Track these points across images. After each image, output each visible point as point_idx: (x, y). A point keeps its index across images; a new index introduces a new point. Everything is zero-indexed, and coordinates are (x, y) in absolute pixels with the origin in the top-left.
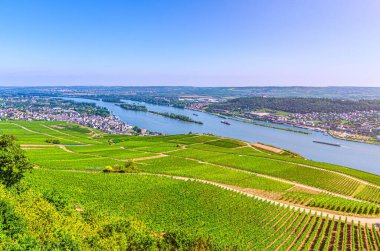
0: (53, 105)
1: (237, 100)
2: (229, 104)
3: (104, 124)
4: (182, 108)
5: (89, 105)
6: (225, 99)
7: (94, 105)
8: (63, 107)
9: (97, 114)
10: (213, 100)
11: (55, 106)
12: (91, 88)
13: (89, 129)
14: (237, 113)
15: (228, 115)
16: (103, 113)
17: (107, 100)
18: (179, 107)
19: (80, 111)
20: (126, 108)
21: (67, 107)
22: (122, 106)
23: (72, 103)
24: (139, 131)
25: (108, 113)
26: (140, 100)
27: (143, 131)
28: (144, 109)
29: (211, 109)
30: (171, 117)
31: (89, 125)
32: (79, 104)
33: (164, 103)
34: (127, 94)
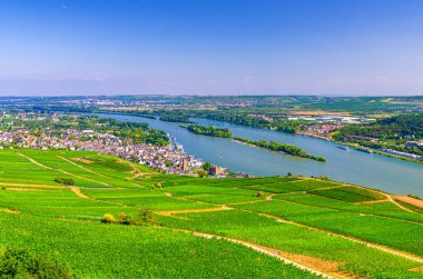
0: (83, 126)
1: (393, 120)
2: (376, 127)
3: (156, 158)
4: (293, 132)
5: (138, 126)
6: (372, 119)
7: (145, 127)
8: (98, 130)
9: (148, 141)
10: (349, 120)
11: (86, 127)
12: (145, 99)
13: (132, 165)
14: (393, 143)
15: (375, 147)
16: (156, 139)
17: (168, 118)
18: (287, 131)
19: (123, 136)
20: (197, 133)
21: (104, 130)
22: (190, 129)
23: (113, 123)
24: (212, 171)
25: (166, 139)
26: (222, 119)
27: (220, 170)
28: (225, 134)
29: (344, 135)
30: (271, 148)
31: (134, 159)
32: (122, 126)
33: (261, 124)
34: (202, 108)
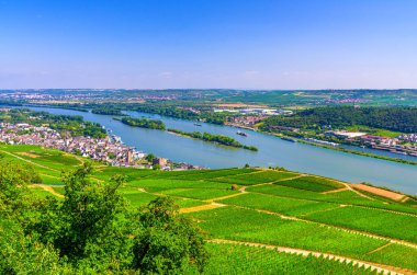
0: (16, 119)
1: (312, 112)
2: (298, 118)
3: (98, 151)
4: (221, 124)
5: (72, 119)
6: (289, 110)
7: (80, 120)
8: (33, 123)
9: (86, 134)
10: (269, 112)
11: (20, 121)
12: (73, 92)
13: (78, 158)
14: (312, 132)
15: (297, 136)
16: (94, 132)
17: (100, 111)
18: (215, 123)
19: (60, 129)
20: (131, 125)
21: (38, 123)
22: (124, 122)
23: (46, 117)
24: (156, 162)
25: (103, 131)
26: (152, 111)
27: (163, 162)
28: (160, 127)
29: (269, 126)
30: (205, 139)
31: (77, 152)
32: (56, 119)
33: (190, 116)
34: (130, 101)
